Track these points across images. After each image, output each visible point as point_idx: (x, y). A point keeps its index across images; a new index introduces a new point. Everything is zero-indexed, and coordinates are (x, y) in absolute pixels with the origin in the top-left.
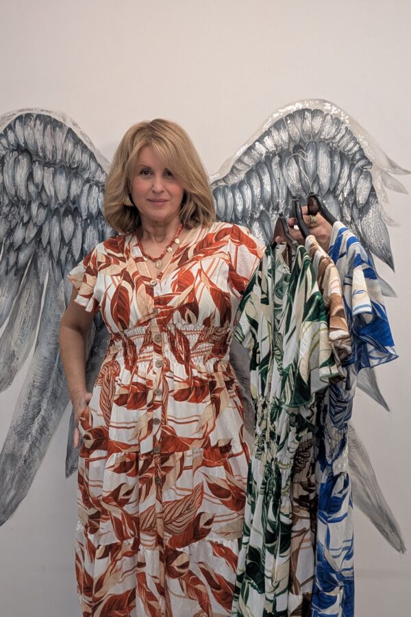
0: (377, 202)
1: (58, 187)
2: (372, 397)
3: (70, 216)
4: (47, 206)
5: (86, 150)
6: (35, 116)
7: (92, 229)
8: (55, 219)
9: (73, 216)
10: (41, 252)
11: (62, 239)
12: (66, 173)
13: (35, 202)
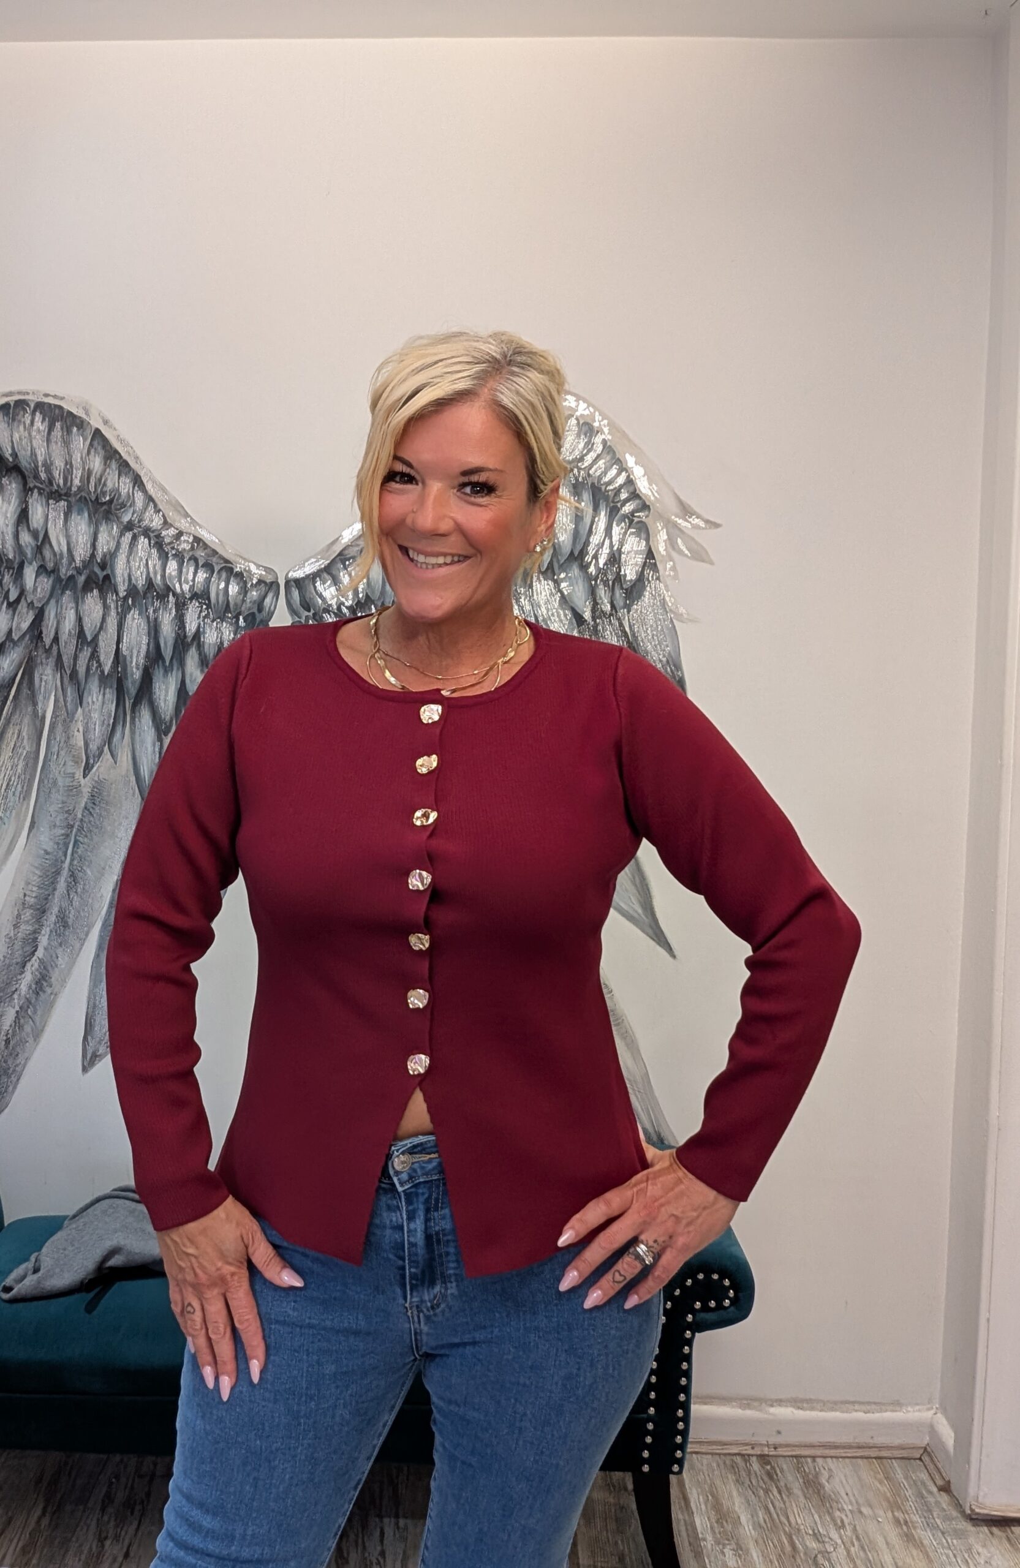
0: (658, 578)
1: (74, 537)
2: (643, 931)
3: (95, 592)
4: (53, 571)
5: (127, 469)
6: (32, 406)
7: (136, 616)
8: (67, 597)
9: (101, 591)
10: (40, 655)
11: (81, 634)
12: (88, 509)
13: (30, 563)
